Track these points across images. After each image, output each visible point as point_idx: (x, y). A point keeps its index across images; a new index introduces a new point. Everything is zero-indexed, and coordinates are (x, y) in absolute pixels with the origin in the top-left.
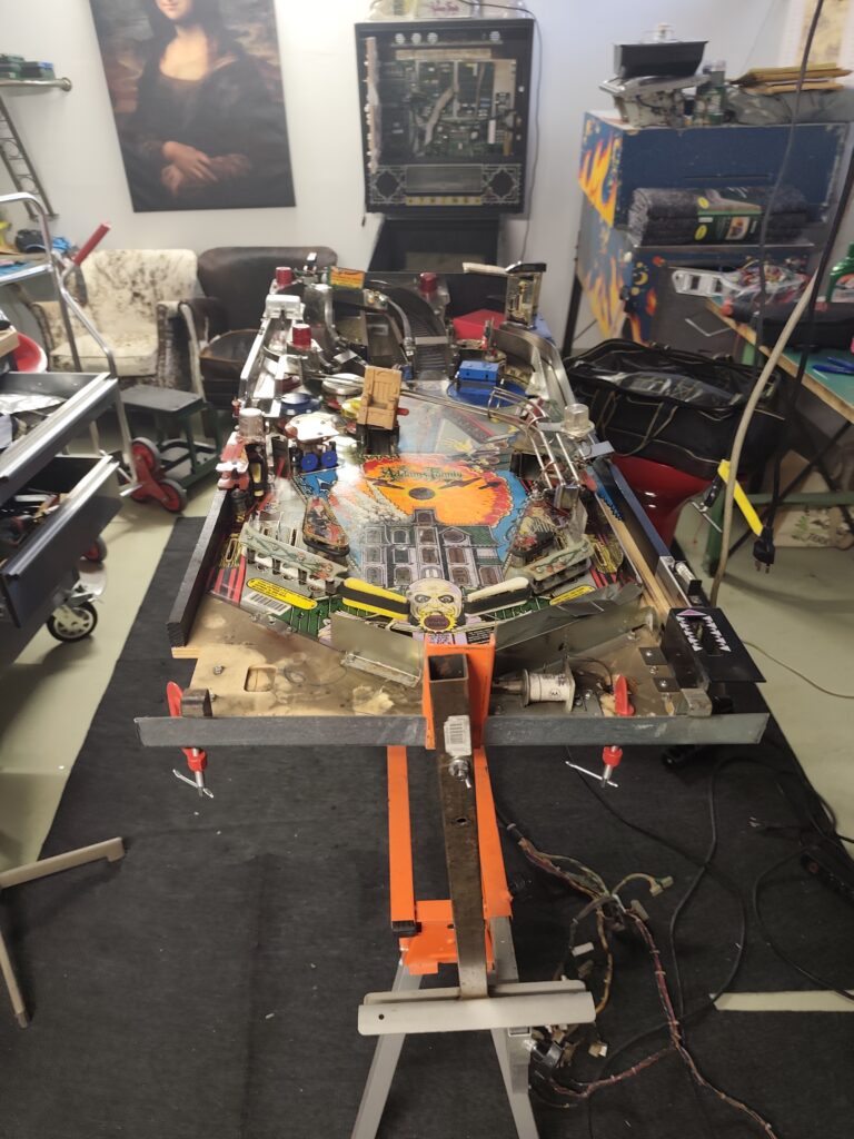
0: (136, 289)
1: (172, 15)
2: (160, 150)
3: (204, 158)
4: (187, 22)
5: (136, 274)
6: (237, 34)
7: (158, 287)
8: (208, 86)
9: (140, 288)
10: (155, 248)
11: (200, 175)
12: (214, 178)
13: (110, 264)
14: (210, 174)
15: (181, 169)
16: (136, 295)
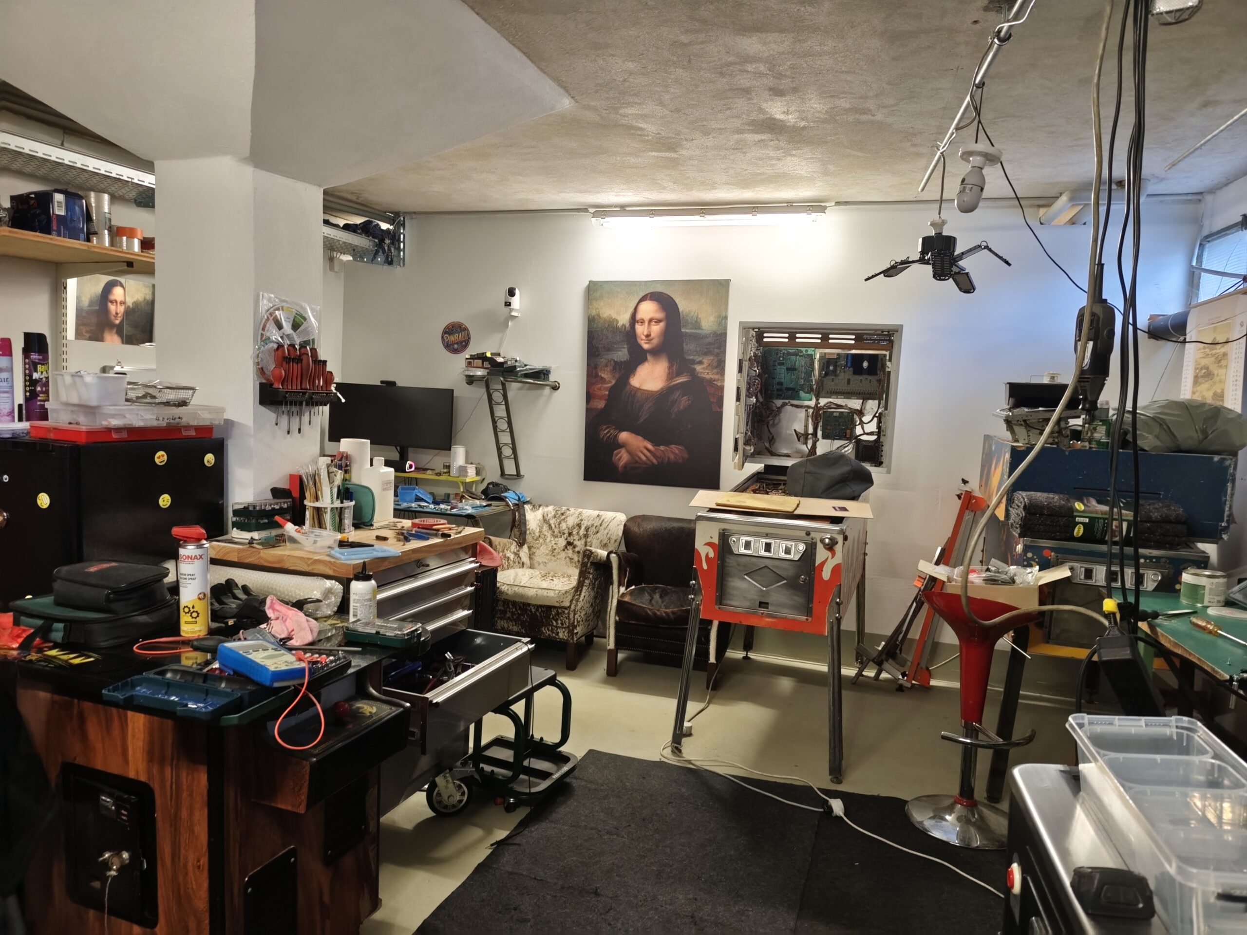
0: (571, 539)
1: (646, 346)
2: (616, 436)
3: (650, 446)
4: (656, 352)
5: (573, 527)
6: (694, 362)
7: (589, 540)
8: (663, 396)
9: (575, 538)
10: (595, 510)
11: (644, 458)
12: (655, 461)
13: (555, 517)
14: (652, 458)
15: (630, 453)
16: (569, 544)
